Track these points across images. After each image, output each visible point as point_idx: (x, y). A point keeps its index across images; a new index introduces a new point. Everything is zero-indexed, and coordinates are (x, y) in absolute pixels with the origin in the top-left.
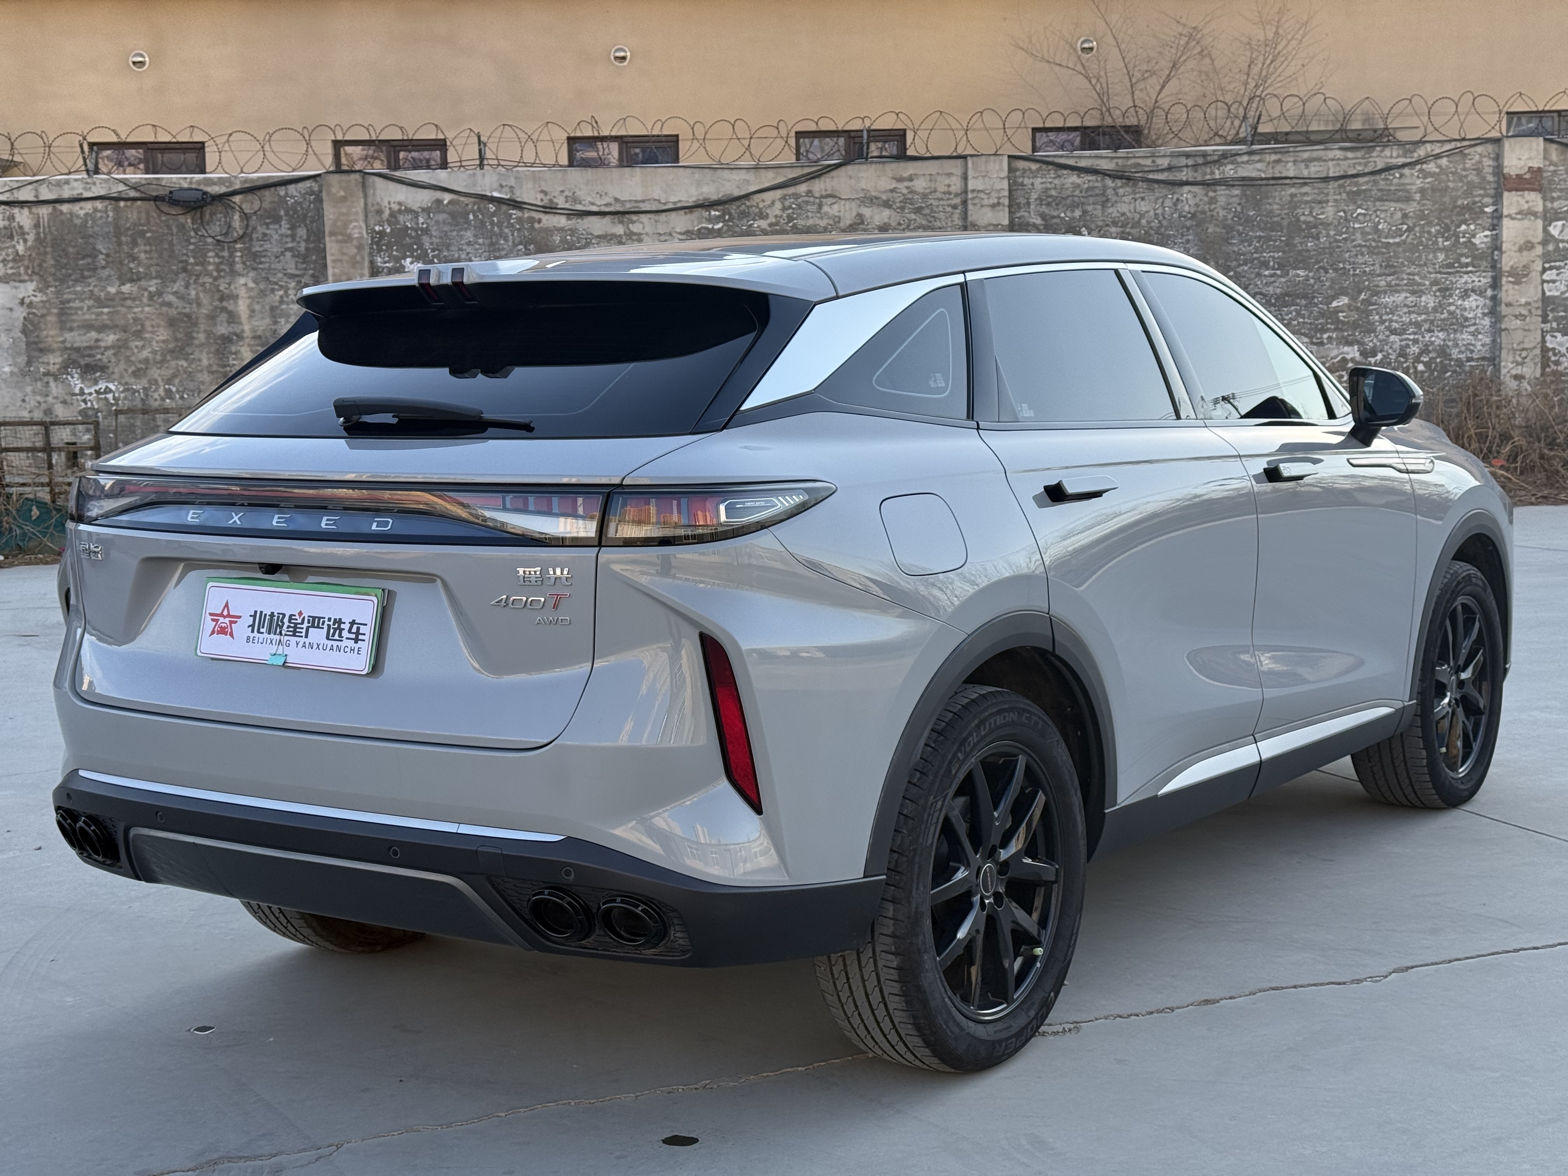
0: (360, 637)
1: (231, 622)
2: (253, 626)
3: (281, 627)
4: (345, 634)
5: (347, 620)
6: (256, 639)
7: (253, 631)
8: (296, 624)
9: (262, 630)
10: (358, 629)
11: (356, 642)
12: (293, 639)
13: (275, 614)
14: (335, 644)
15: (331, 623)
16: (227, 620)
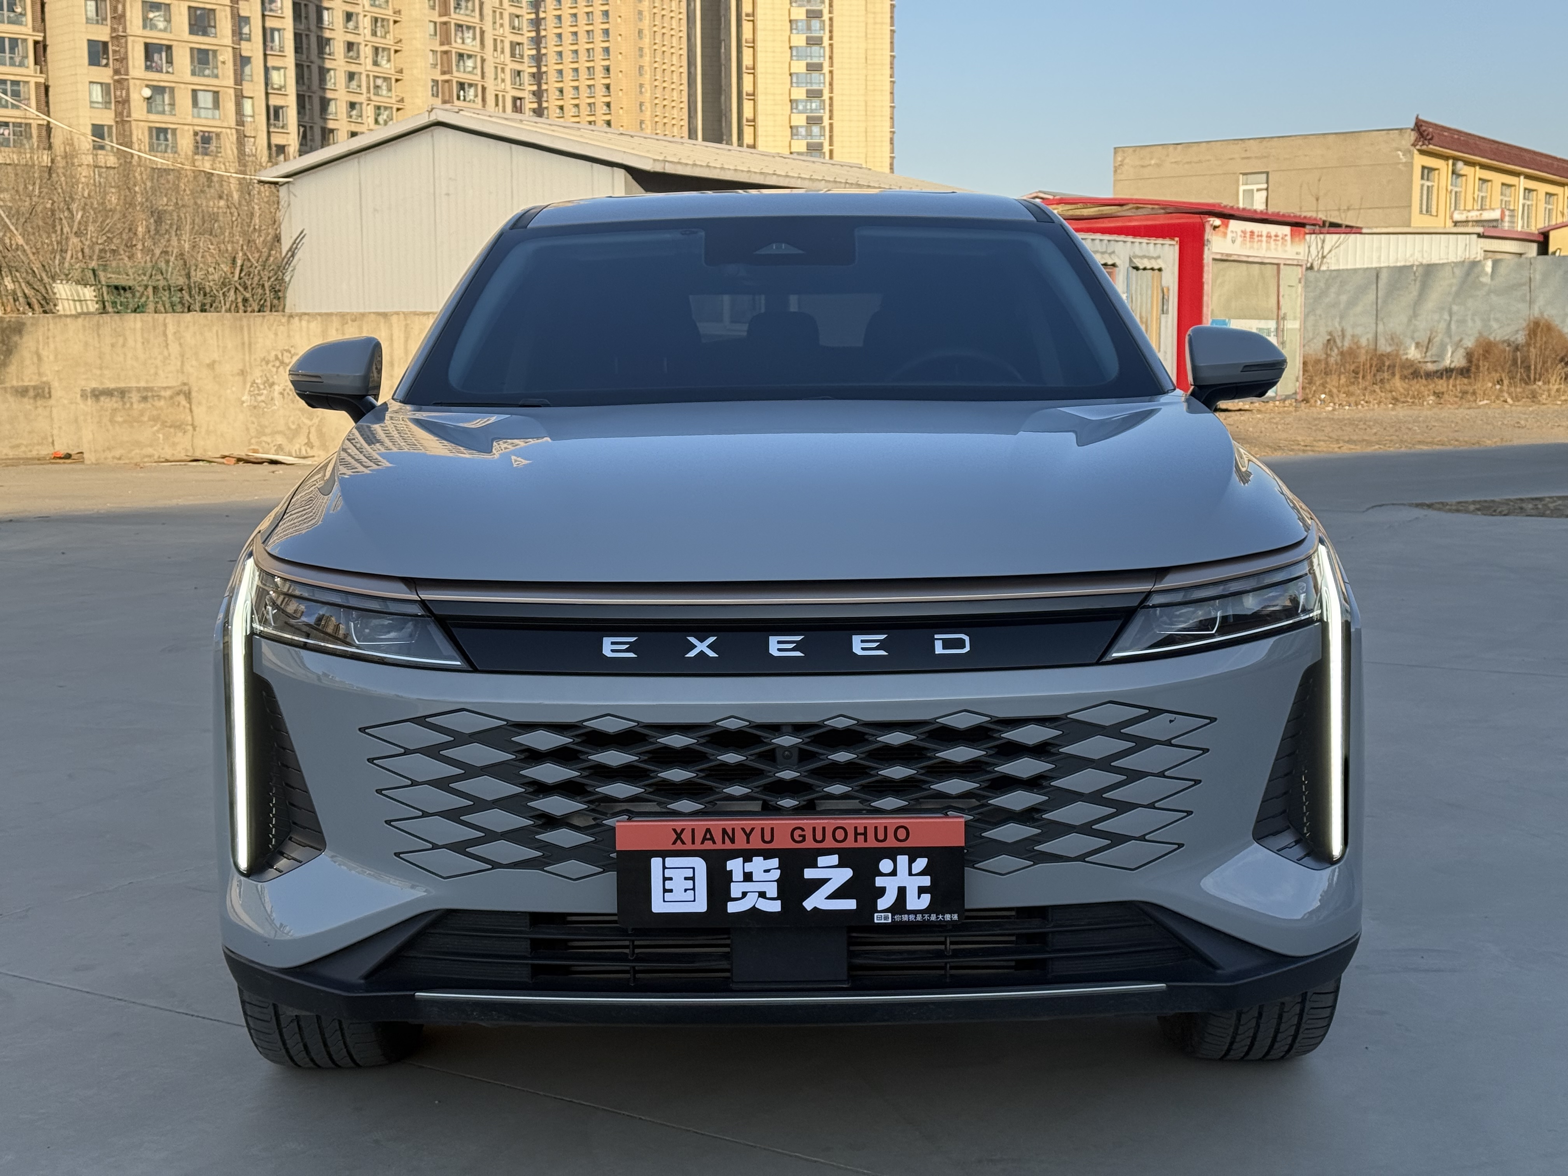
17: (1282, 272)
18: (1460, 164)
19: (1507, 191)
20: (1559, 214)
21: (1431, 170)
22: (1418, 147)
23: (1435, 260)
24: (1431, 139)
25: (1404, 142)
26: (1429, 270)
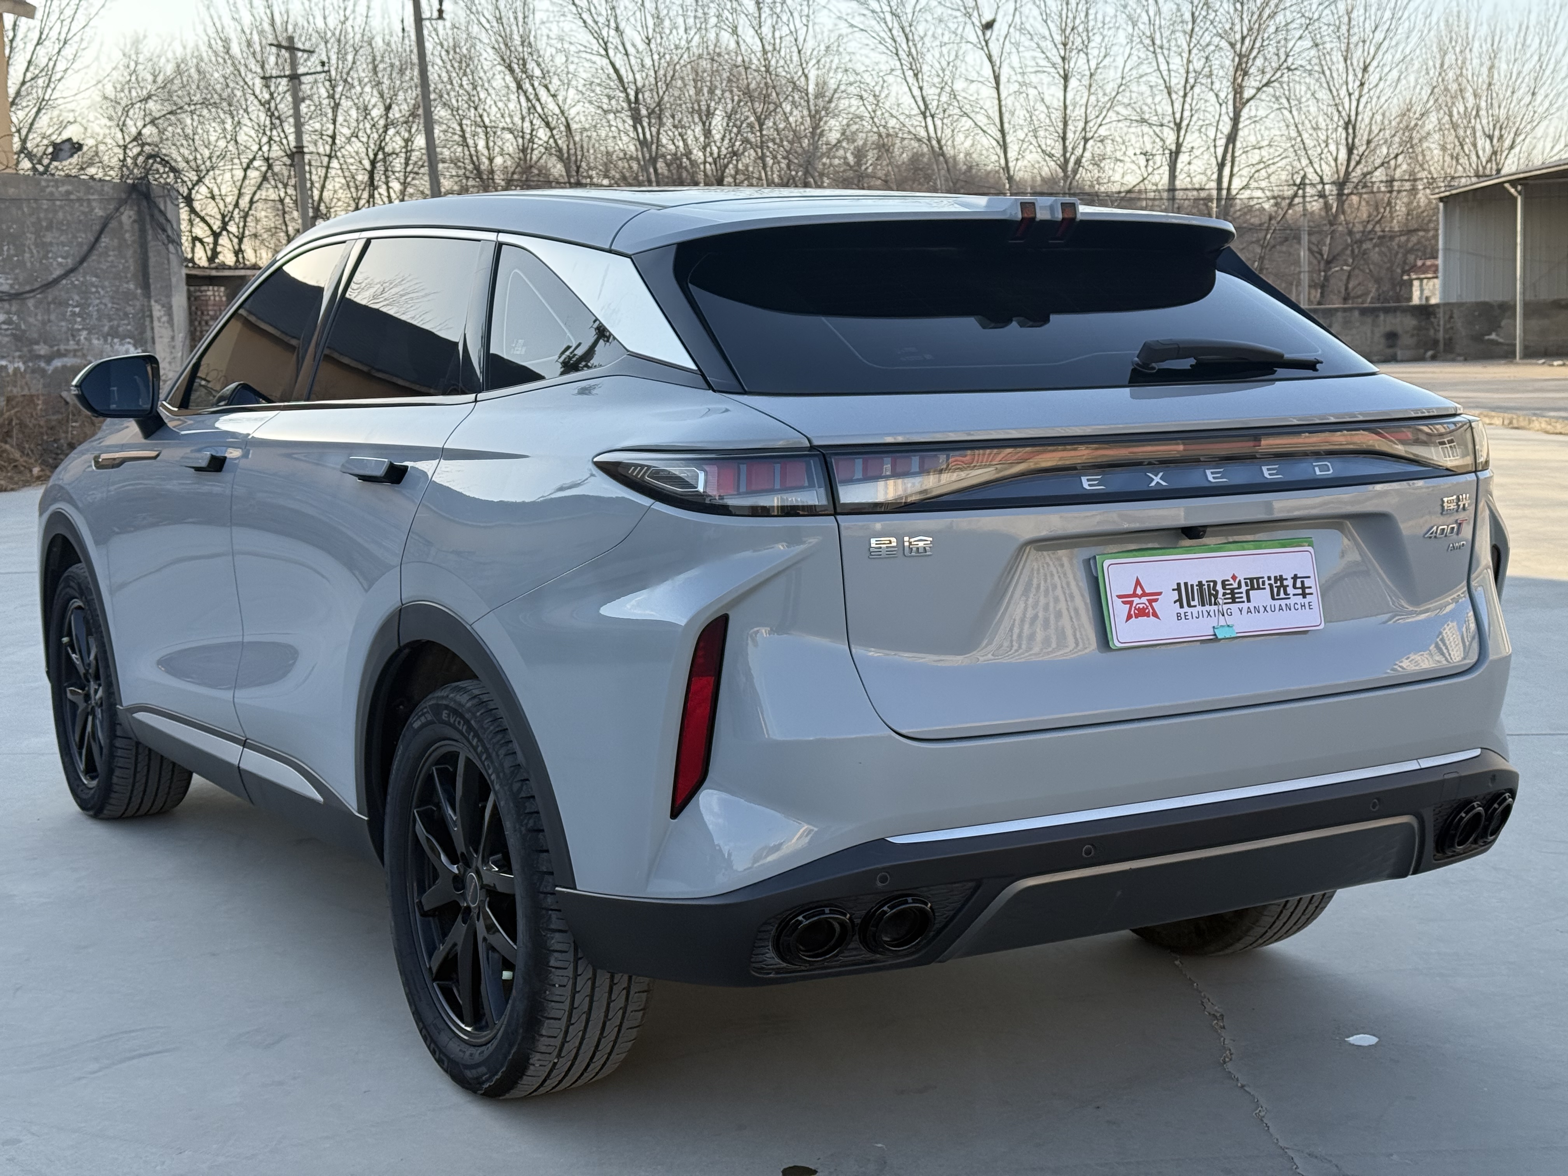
0: (1307, 591)
1: (1150, 601)
2: (1180, 600)
3: (1216, 597)
4: (1290, 590)
5: (1288, 575)
6: (1189, 614)
7: (1182, 606)
8: (1232, 590)
9: (1192, 603)
10: (1302, 582)
11: (1304, 597)
12: (1234, 607)
13: (1204, 582)
14: (1283, 602)
15: (1272, 582)
16: (1144, 600)
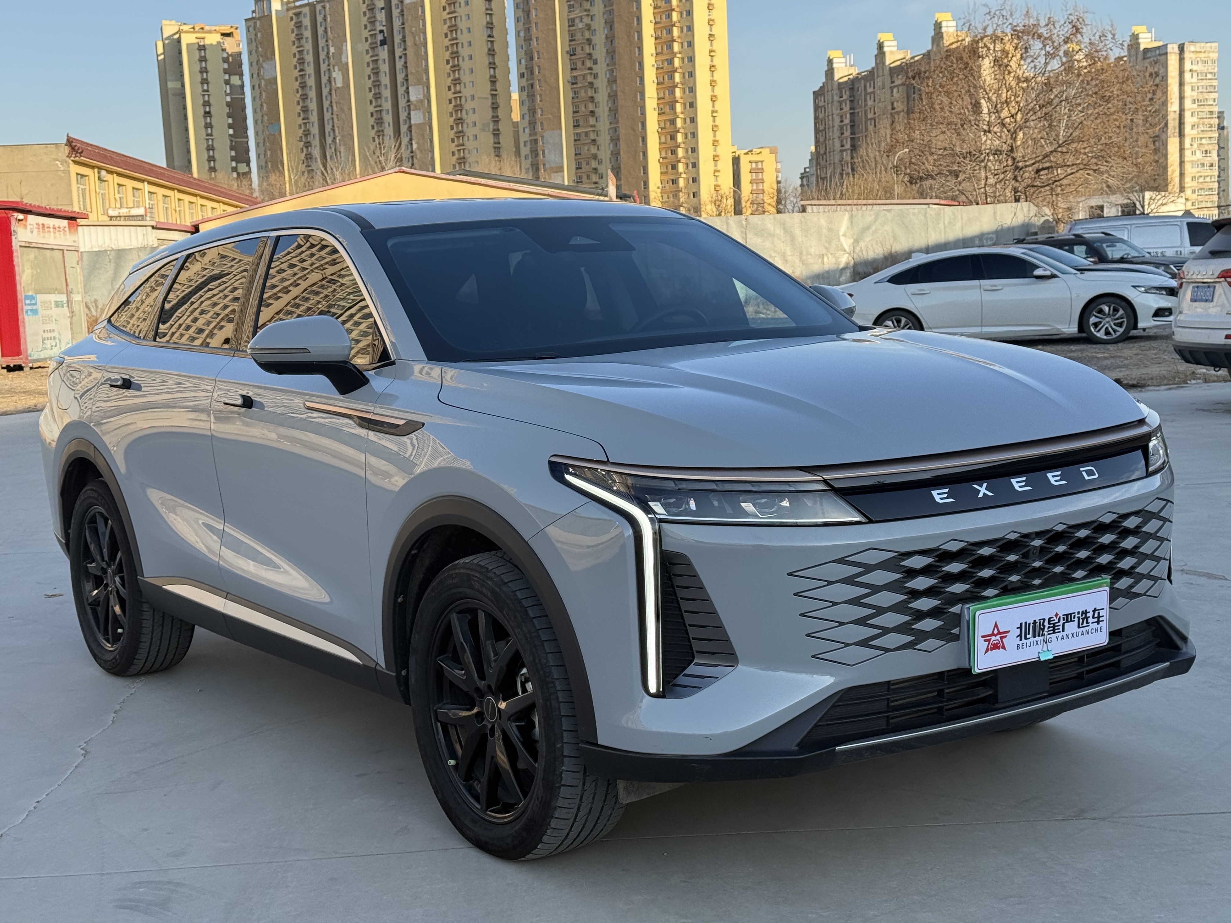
17: (66, 256)
18: (103, 173)
19: (137, 193)
20: (173, 212)
21: (83, 176)
22: (72, 158)
23: (122, 246)
24: (82, 152)
25: (60, 154)
26: (120, 254)
